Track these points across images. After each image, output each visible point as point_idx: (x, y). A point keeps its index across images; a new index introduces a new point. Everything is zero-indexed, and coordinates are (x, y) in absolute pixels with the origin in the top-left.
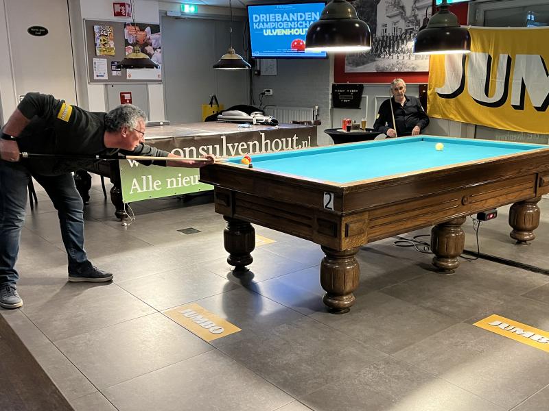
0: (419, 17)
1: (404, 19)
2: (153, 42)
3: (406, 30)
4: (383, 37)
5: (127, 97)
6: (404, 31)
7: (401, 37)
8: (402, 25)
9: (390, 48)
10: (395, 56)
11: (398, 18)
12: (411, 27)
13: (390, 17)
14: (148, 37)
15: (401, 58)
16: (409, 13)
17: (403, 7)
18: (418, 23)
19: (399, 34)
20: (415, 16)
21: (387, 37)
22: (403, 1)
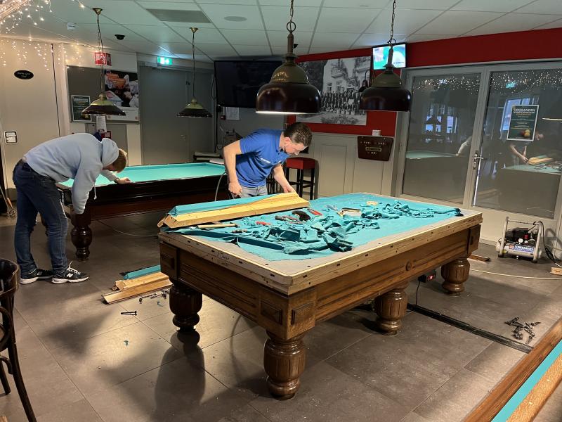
0: (359, 79)
1: (347, 80)
2: (131, 88)
3: (348, 89)
4: (329, 94)
6: (345, 90)
7: (343, 94)
8: (345, 85)
9: (334, 104)
10: (338, 111)
11: (341, 79)
12: (352, 87)
13: (334, 77)
14: (127, 83)
15: (343, 112)
16: (350, 75)
17: (345, 70)
18: (358, 84)
19: (341, 92)
20: (356, 78)
21: (332, 94)
22: (345, 64)
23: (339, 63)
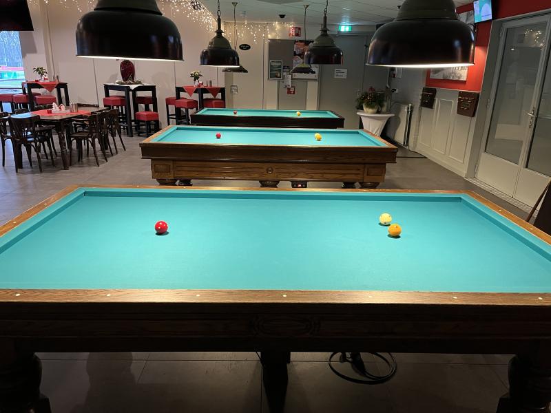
5: (292, 90)
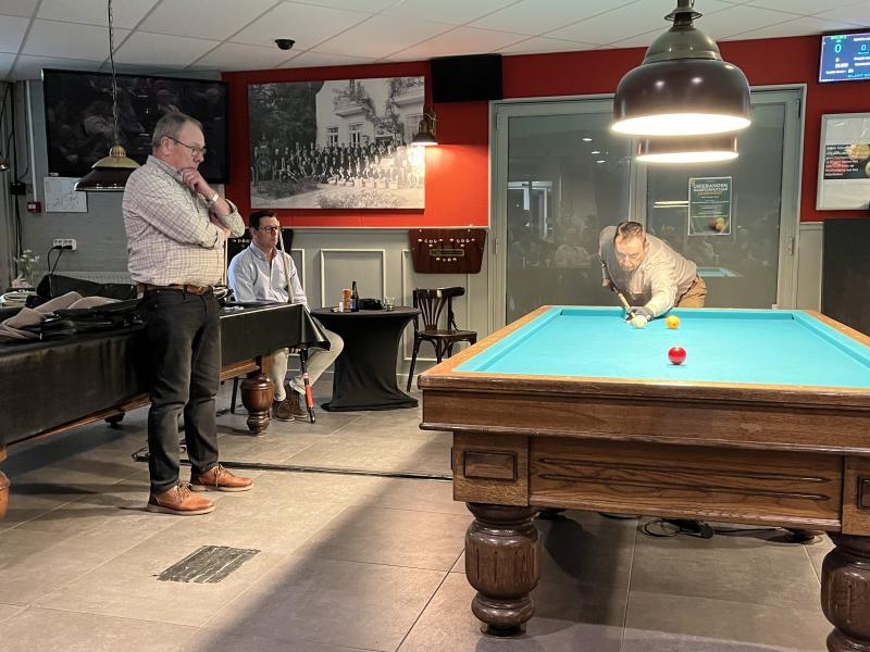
1: (373, 121)
6: (372, 141)
7: (367, 150)
8: (370, 131)
11: (361, 119)
13: (343, 116)
15: (369, 185)
16: (381, 110)
18: (400, 129)
19: (363, 145)
20: (395, 117)
21: (340, 149)
22: (367, 90)
23: (352, 87)
